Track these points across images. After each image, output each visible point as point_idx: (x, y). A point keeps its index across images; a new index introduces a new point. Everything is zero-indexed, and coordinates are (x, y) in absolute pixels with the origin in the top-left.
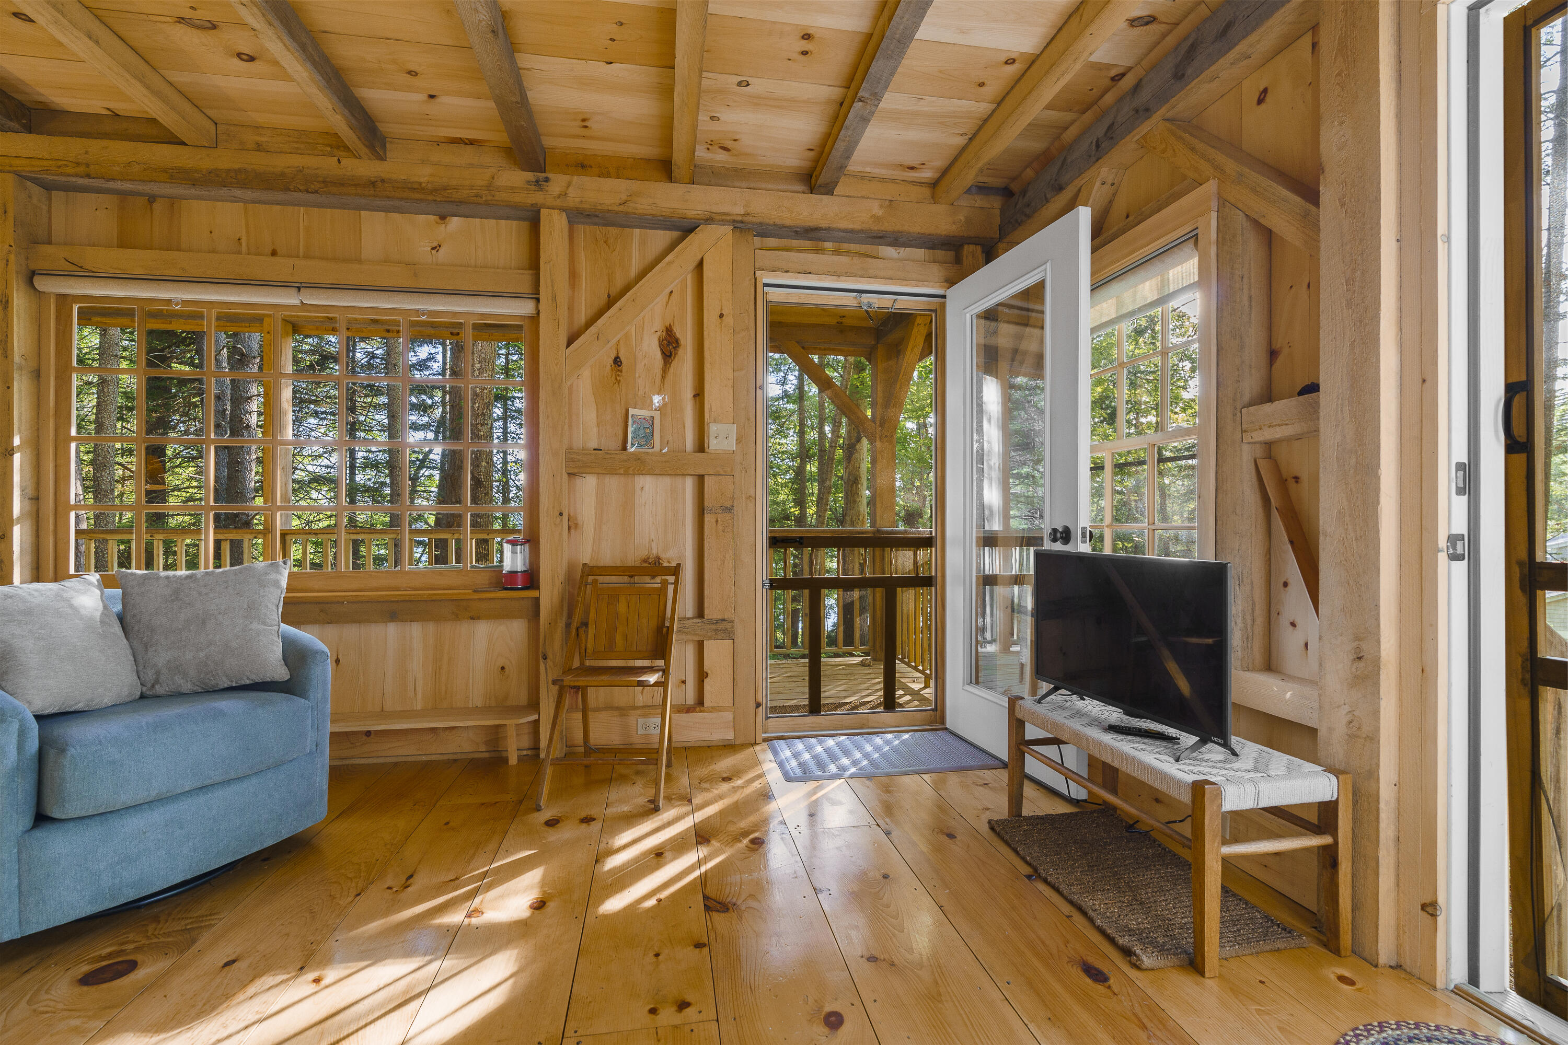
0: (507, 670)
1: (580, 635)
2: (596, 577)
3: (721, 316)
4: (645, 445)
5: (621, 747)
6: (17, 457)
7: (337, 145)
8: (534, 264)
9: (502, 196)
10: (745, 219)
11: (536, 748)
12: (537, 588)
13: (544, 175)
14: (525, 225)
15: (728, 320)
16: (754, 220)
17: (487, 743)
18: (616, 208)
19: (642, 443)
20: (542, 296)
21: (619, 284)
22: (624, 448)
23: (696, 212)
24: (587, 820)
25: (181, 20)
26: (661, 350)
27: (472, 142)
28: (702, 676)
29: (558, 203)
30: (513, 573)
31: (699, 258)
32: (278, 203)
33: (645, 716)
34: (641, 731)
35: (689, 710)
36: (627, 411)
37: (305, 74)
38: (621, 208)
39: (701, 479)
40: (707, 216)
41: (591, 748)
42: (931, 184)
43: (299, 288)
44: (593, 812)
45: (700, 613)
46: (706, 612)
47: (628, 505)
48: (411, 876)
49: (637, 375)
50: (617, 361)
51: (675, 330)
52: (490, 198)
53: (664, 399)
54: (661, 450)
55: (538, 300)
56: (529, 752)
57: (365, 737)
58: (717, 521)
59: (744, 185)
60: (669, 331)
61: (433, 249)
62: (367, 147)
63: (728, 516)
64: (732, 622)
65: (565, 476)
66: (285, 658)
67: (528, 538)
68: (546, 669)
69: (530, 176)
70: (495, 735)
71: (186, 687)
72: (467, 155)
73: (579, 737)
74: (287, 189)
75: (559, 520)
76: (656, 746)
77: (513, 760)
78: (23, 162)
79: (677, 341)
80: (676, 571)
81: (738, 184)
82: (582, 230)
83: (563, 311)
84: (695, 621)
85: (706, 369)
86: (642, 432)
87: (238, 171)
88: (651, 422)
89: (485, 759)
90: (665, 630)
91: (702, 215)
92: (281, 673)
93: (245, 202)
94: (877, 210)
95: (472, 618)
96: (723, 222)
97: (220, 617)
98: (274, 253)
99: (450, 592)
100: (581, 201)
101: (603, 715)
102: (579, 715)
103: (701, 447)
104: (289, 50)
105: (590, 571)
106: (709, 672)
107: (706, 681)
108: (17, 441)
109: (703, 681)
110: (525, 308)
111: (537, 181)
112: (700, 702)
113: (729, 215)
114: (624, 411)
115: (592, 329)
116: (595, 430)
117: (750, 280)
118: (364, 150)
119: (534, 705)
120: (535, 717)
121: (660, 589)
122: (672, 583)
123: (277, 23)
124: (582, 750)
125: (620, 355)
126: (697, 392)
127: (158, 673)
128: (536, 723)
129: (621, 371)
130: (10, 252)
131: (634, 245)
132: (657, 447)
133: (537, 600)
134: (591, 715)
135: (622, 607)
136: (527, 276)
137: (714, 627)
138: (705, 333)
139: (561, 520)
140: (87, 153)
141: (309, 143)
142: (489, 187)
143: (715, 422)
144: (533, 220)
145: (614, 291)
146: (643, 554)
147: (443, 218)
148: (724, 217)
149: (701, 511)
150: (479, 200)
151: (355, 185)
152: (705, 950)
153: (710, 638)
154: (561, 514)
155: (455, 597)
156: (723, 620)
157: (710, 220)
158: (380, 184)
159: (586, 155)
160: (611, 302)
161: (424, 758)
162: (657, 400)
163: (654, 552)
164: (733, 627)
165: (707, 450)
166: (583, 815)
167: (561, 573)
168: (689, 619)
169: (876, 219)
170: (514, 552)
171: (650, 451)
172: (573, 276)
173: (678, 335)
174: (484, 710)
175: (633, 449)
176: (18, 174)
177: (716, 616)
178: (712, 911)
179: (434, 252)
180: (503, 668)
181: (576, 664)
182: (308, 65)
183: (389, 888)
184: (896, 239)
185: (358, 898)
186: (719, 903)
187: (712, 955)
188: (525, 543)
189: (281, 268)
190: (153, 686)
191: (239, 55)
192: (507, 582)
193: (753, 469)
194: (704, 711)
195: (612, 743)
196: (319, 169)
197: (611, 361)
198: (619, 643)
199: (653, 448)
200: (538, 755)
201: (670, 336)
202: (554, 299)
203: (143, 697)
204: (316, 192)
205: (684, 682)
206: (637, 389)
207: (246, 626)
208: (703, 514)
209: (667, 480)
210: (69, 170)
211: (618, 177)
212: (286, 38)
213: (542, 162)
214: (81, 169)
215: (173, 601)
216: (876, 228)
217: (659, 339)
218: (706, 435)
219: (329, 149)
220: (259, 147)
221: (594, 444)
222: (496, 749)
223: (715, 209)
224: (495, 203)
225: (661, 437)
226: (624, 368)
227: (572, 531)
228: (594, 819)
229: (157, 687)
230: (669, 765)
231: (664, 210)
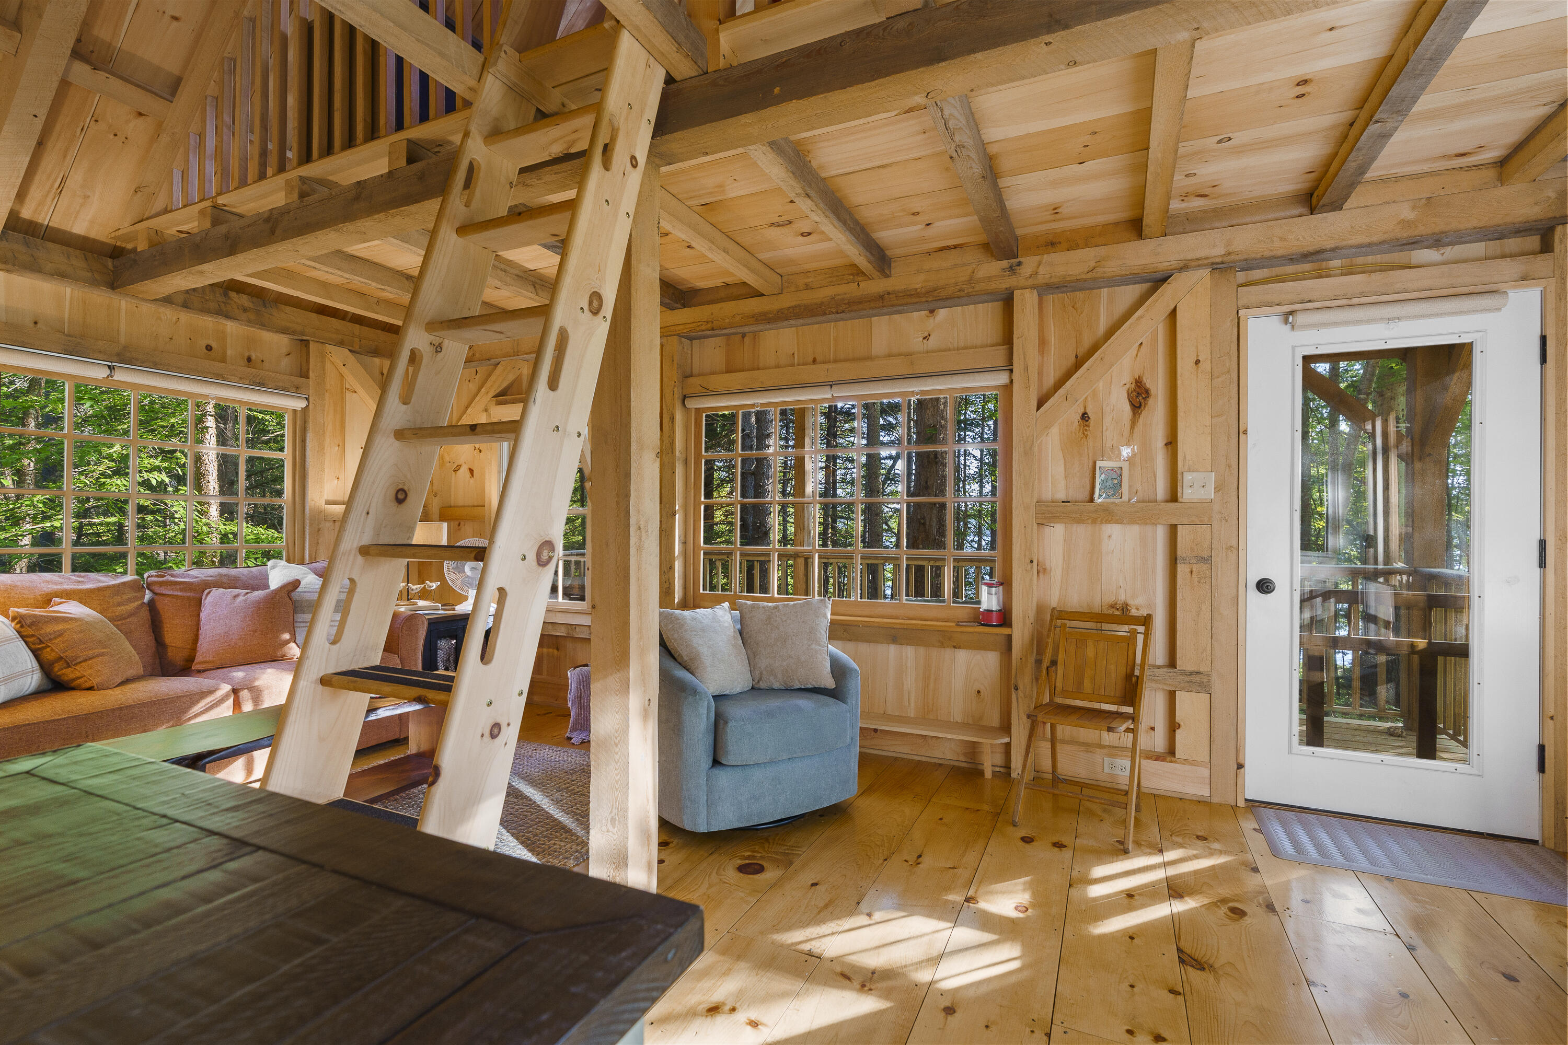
0: (982, 693)
1: (1050, 674)
2: (1063, 621)
3: (1197, 362)
4: (1114, 495)
5: (1087, 781)
6: (677, 516)
7: (856, 272)
8: (1008, 340)
9: (978, 287)
10: (1226, 259)
11: (1007, 766)
12: (1010, 625)
13: (1017, 260)
14: (998, 305)
15: (1206, 365)
16: (1237, 258)
17: (965, 754)
18: (1084, 276)
19: (1110, 494)
20: (1016, 367)
21: (1087, 343)
22: (1092, 500)
23: (1168, 264)
24: (1059, 845)
25: (773, 224)
26: (1130, 401)
27: (956, 247)
28: (1173, 727)
29: (1030, 282)
30: (989, 612)
31: (1173, 307)
32: (817, 323)
33: (1111, 756)
34: (1107, 770)
35: (1158, 758)
36: (1095, 463)
37: (844, 239)
38: (1090, 275)
39: (1173, 529)
40: (1181, 265)
41: (1058, 778)
42: (1495, 163)
43: (831, 386)
44: (1065, 840)
45: (1172, 663)
46: (1179, 662)
47: (1095, 552)
48: (920, 856)
49: (1105, 428)
50: (1085, 417)
51: (1144, 381)
52: (971, 290)
53: (1133, 450)
54: (1129, 501)
55: (1011, 371)
56: (1002, 770)
57: (873, 733)
58: (1191, 572)
59: (1225, 224)
60: (1139, 382)
61: (924, 338)
62: (879, 271)
63: (1205, 566)
64: (1208, 675)
65: (1035, 525)
66: (832, 672)
67: (1001, 581)
68: (1017, 698)
69: (1005, 264)
70: (973, 749)
71: (776, 685)
72: (953, 258)
73: (1046, 764)
74: (825, 314)
75: (1030, 567)
76: (1126, 788)
77: (988, 774)
78: (681, 327)
79: (1147, 392)
80: (1146, 621)
81: (1217, 224)
82: (1050, 298)
83: (1034, 377)
84: (1165, 670)
85: (1179, 418)
86: (1109, 483)
87: (794, 307)
88: (1119, 473)
89: (964, 768)
90: (1134, 679)
91: (1175, 265)
92: (830, 683)
93: (797, 326)
94: (1407, 213)
95: (955, 647)
96: (1200, 266)
97: (794, 638)
98: (814, 361)
99: (935, 623)
100: (1051, 277)
101: (1068, 748)
102: (1049, 745)
103: (1173, 497)
104: (836, 227)
105: (1060, 615)
106: (1182, 723)
107: (1178, 732)
108: (677, 508)
109: (1175, 731)
110: (1001, 379)
111: (1011, 267)
112: (1171, 752)
113: (1207, 258)
114: (1091, 464)
115: (1062, 391)
116: (1063, 482)
117: (1232, 321)
118: (876, 274)
119: (1006, 728)
120: (1007, 740)
121: (1129, 638)
122: (1142, 633)
123: (831, 216)
124: (1050, 776)
125: (1087, 411)
126: (1169, 440)
127: (761, 673)
128: (1008, 746)
129: (1088, 426)
130: (675, 386)
131: (1102, 304)
132: (1126, 497)
133: (1009, 638)
134: (1059, 747)
135: (1090, 652)
136: (1002, 351)
137: (1187, 678)
138: (1179, 382)
139: (1032, 567)
140: (712, 314)
141: (838, 276)
142: (971, 281)
143: (1189, 470)
144: (1008, 301)
145: (1082, 351)
146: (1111, 599)
147: (932, 311)
148: (1200, 262)
149: (1173, 560)
150: (962, 294)
151: (869, 301)
152: (1181, 998)
153: (1182, 689)
154: (1032, 562)
155: (941, 629)
156: (1198, 673)
157: (1184, 267)
158: (886, 296)
159: (1056, 233)
160: (1079, 363)
161: (916, 758)
162: (1126, 452)
163: (1122, 598)
164: (1209, 681)
165: (1180, 500)
166: (1055, 840)
167: (1032, 614)
168: (1159, 667)
169: (1405, 223)
170: (989, 594)
171: (1117, 501)
172: (1043, 343)
173: (1148, 385)
174: (964, 726)
175: (1100, 500)
176: (678, 335)
177: (1189, 667)
178: (1186, 964)
179: (925, 341)
180: (979, 692)
181: (1047, 699)
182: (847, 233)
183: (906, 861)
184: (1439, 240)
185: (886, 862)
186: (1195, 960)
187: (1187, 1005)
188: (1000, 585)
189: (821, 372)
190: (758, 682)
191: (802, 235)
192: (984, 619)
193: (1236, 518)
194: (1175, 762)
195: (1077, 776)
196: (845, 294)
197: (1078, 417)
198: (1087, 685)
199: (1121, 498)
200: (1009, 774)
201: (1139, 387)
202: (1026, 369)
203: (753, 688)
204: (843, 312)
205: (1153, 729)
206: (1104, 442)
207: (809, 646)
208: (1176, 563)
209: (1136, 528)
210: (703, 327)
211: (1087, 246)
212: (836, 222)
213: (1015, 249)
214: (709, 326)
215: (767, 624)
216: (1405, 235)
217: (1128, 392)
218: (1179, 484)
219: (851, 277)
220: (808, 287)
221: (1062, 496)
222: (973, 761)
223: (1190, 256)
224: (974, 293)
225: (1130, 486)
226: (1092, 422)
227: (1041, 575)
228: (1065, 846)
229: (761, 682)
230: (1138, 810)
231: (1133, 268)
